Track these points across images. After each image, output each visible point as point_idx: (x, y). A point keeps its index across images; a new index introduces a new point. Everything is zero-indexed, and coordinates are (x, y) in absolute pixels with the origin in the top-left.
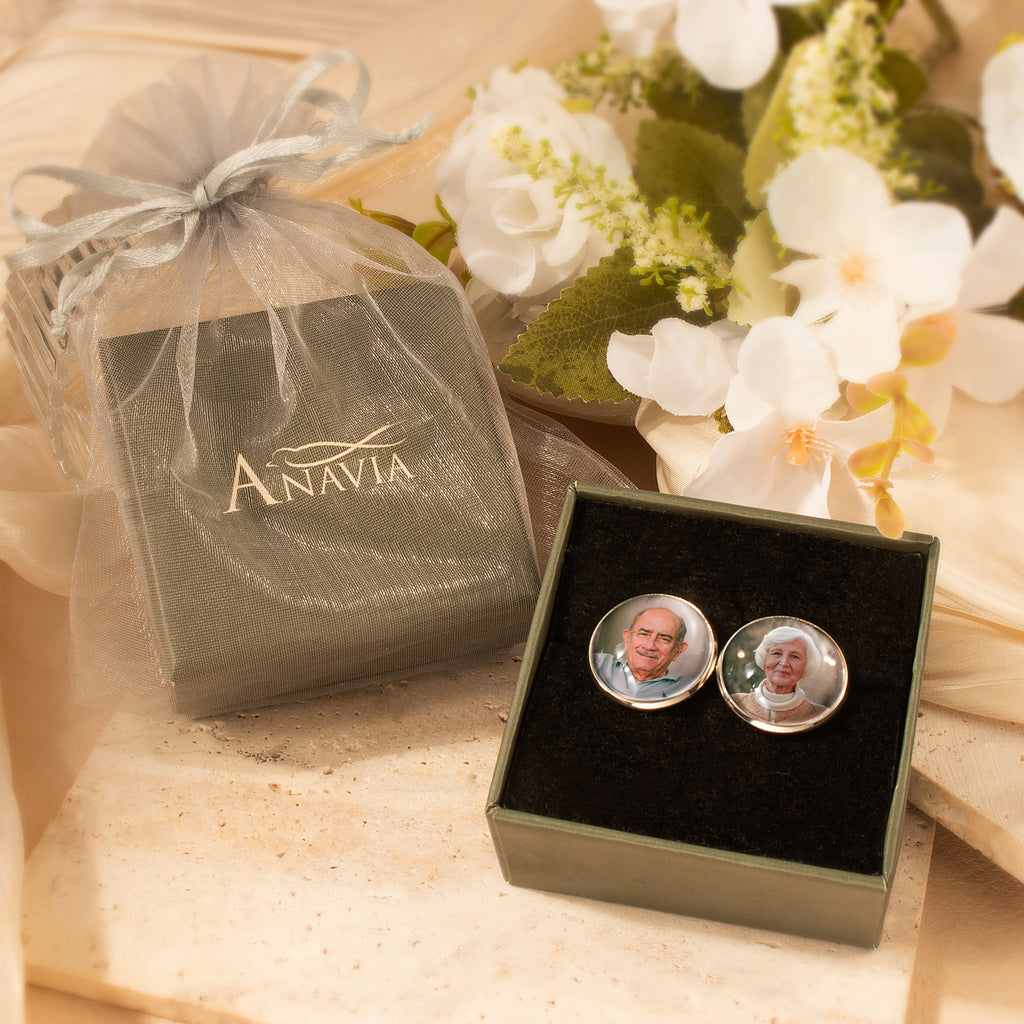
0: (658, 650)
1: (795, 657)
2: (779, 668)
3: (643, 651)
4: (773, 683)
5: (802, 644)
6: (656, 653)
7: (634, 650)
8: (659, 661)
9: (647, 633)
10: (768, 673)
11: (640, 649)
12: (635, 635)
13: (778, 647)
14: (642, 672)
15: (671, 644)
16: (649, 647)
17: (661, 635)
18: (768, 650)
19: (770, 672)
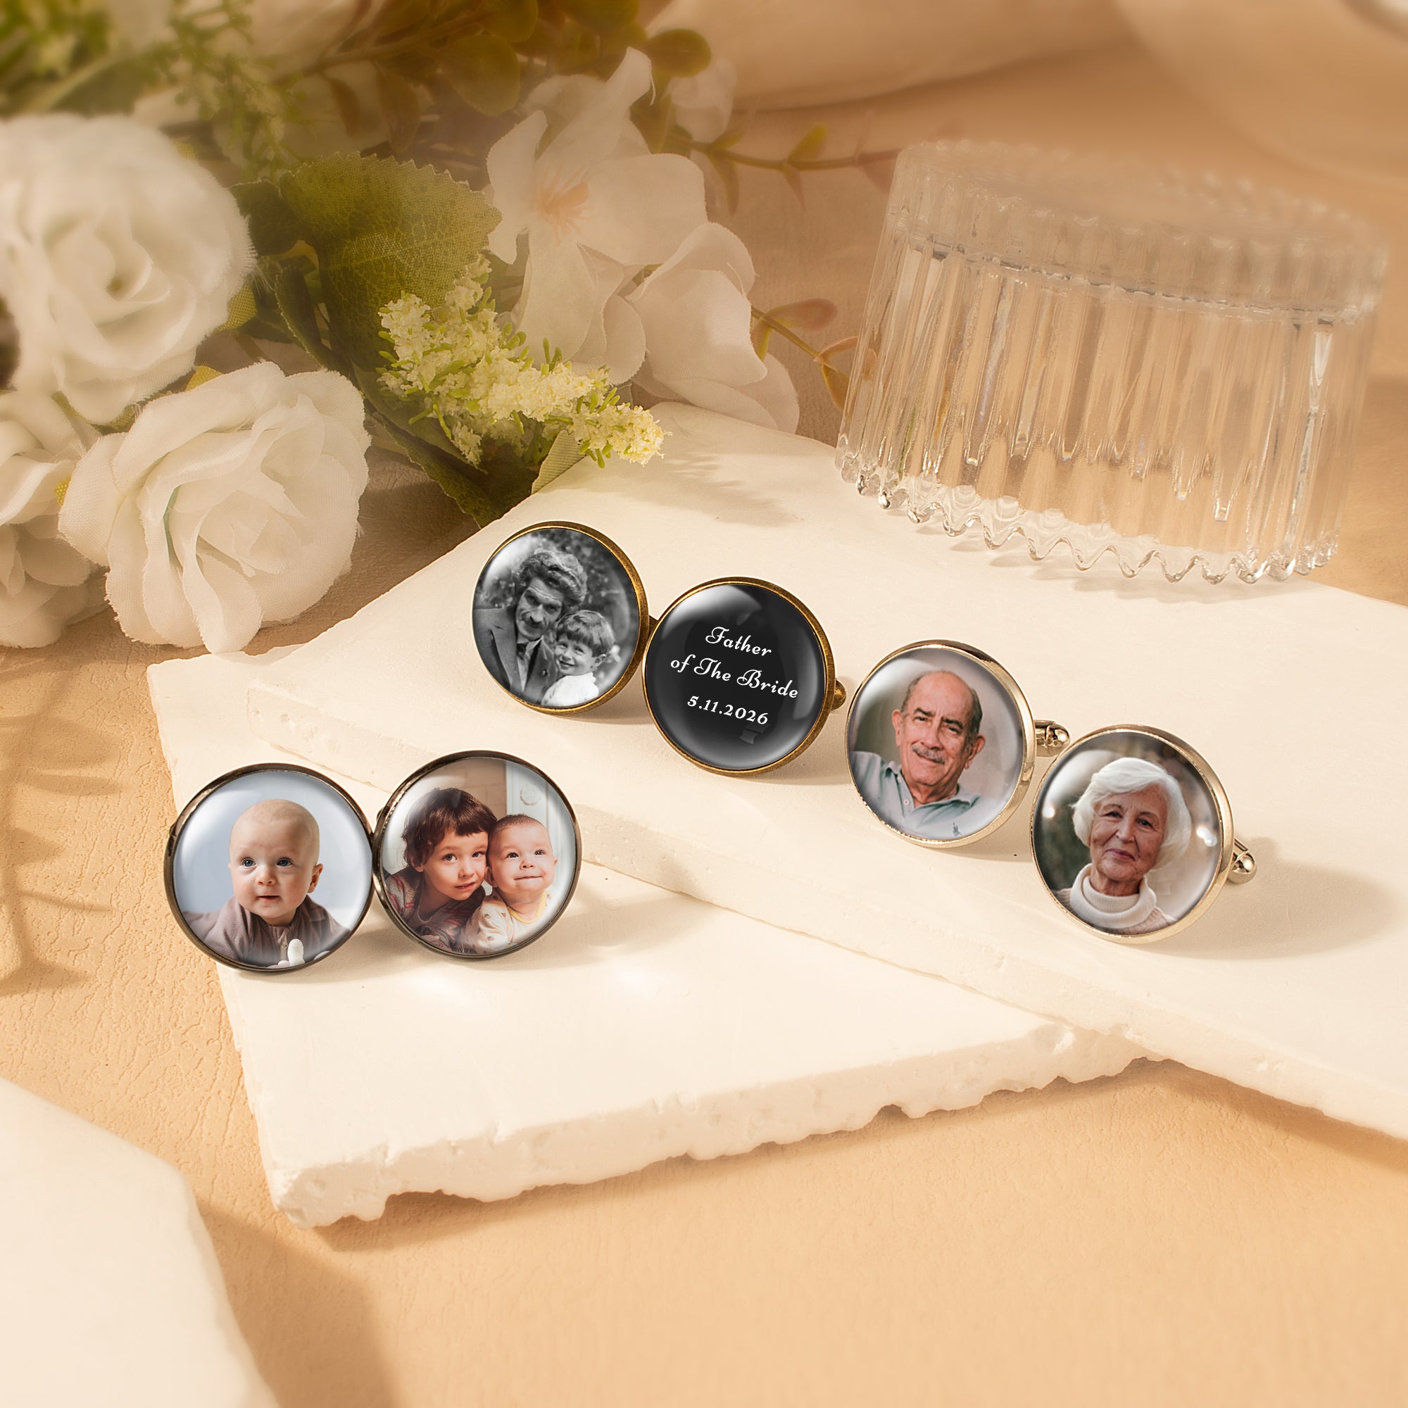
0: (943, 748)
1: (1146, 823)
2: (1115, 844)
3: (922, 749)
4: (1101, 873)
5: (1161, 799)
6: (941, 754)
7: (909, 748)
8: (946, 768)
9: (927, 716)
10: (1095, 852)
11: (918, 745)
12: (909, 719)
13: (1116, 800)
14: (922, 787)
15: (962, 738)
16: (930, 742)
17: (945, 721)
18: (1097, 806)
19: (1099, 851)
